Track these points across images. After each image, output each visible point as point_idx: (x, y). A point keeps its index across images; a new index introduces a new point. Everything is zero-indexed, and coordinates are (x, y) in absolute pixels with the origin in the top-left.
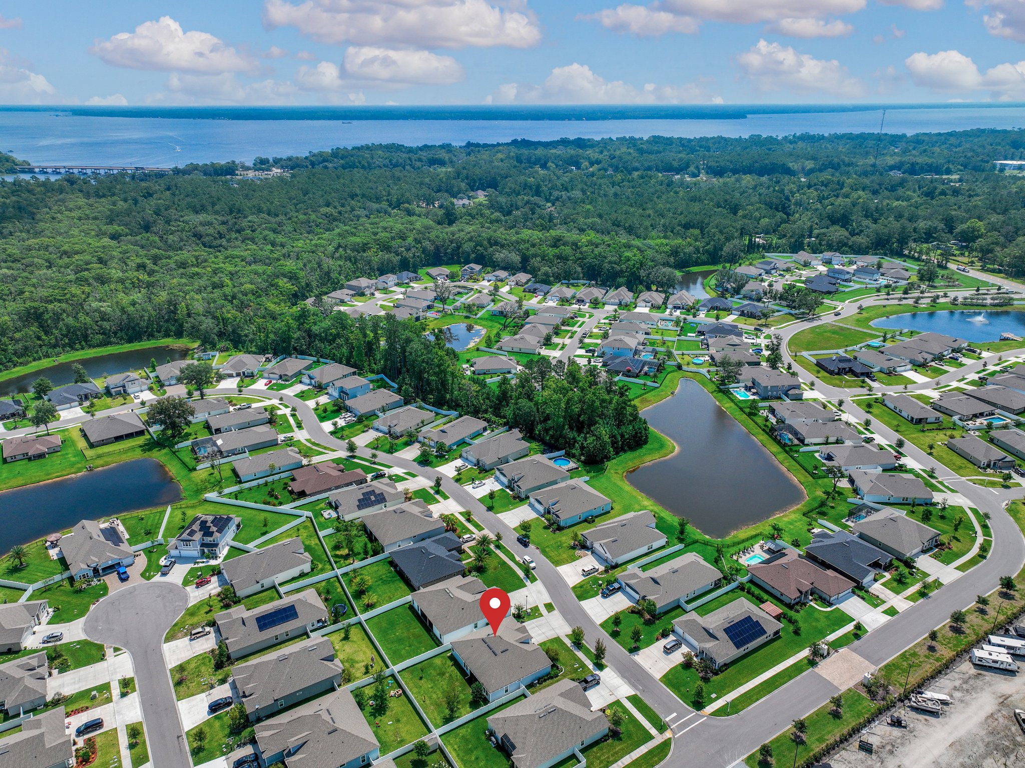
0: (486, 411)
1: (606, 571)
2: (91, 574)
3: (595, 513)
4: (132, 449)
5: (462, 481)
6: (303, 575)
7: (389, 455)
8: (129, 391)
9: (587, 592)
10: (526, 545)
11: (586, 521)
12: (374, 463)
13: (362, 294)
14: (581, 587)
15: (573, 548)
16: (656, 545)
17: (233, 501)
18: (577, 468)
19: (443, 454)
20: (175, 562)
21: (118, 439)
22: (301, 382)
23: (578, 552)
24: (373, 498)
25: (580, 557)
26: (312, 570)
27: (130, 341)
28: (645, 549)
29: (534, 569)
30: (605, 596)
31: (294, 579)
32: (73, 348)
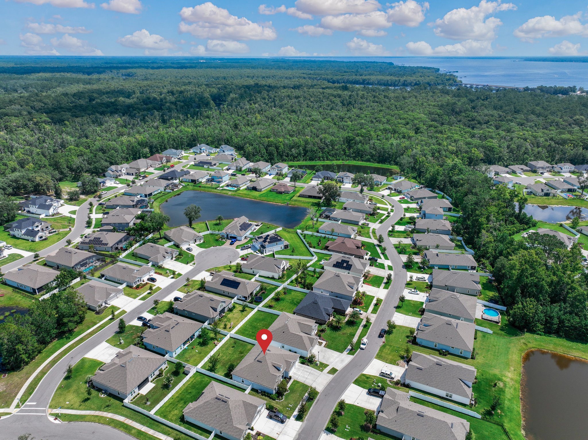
0: (488, 258)
1: (397, 383)
2: (226, 236)
3: (452, 351)
4: (308, 203)
5: (410, 286)
6: (273, 278)
7: (397, 254)
8: (344, 181)
9: (365, 382)
10: (381, 336)
11: (438, 350)
12: (383, 254)
13: (535, 172)
14: (367, 378)
15: (402, 358)
16: (455, 397)
17: (302, 238)
18: (497, 323)
19: (425, 267)
20: (250, 247)
21: (310, 197)
22: (417, 203)
23: (402, 362)
24: (345, 265)
25: (398, 365)
26: (279, 279)
27: (378, 163)
28: (443, 393)
29: (362, 349)
30: (370, 393)
31: (268, 278)
32: (355, 159)
